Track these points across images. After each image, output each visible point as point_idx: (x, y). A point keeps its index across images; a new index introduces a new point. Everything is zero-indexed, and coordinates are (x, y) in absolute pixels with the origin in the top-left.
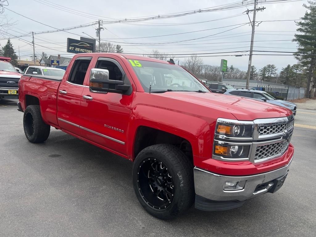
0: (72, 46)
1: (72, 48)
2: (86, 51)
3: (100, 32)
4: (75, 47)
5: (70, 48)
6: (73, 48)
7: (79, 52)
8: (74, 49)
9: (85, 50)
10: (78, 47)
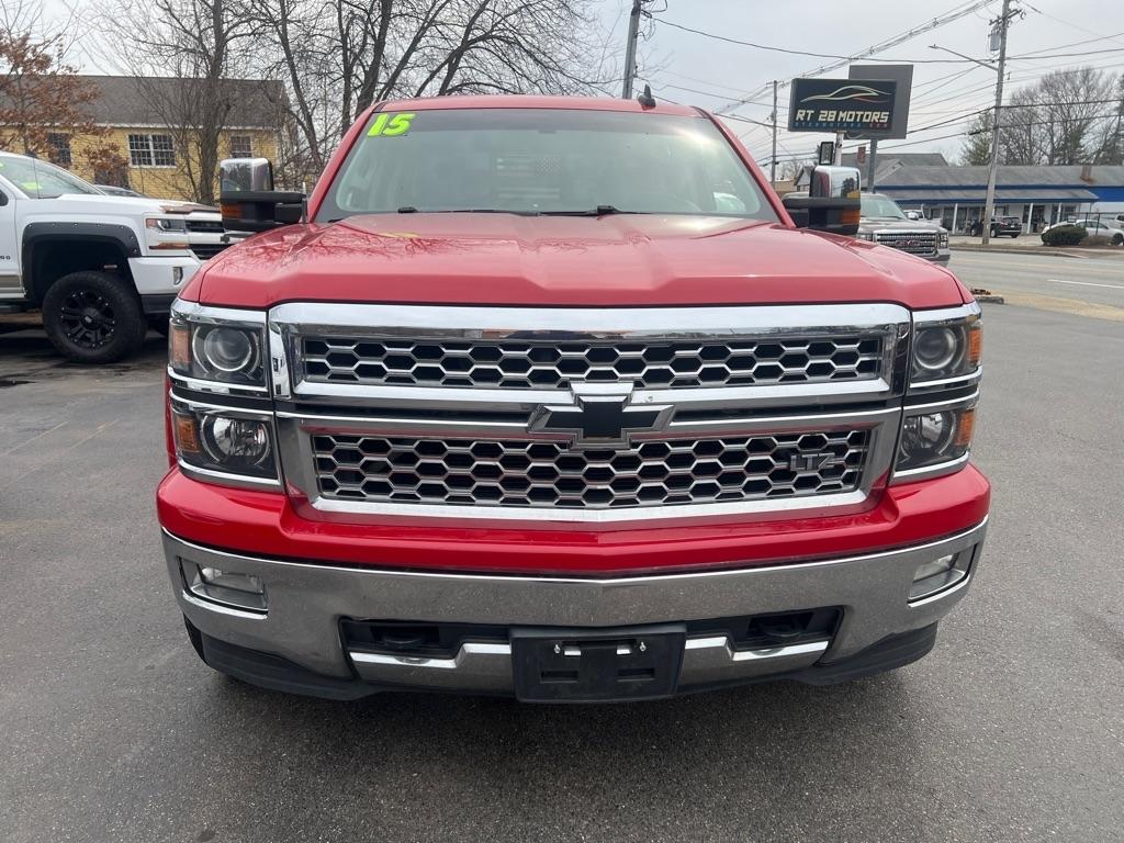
0: (806, 106)
1: (807, 114)
2: (862, 116)
3: (1005, 29)
4: (819, 106)
5: (801, 115)
6: (810, 112)
7: (832, 125)
8: (815, 116)
9: (860, 113)
10: (829, 105)
